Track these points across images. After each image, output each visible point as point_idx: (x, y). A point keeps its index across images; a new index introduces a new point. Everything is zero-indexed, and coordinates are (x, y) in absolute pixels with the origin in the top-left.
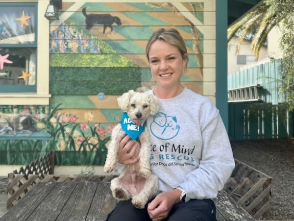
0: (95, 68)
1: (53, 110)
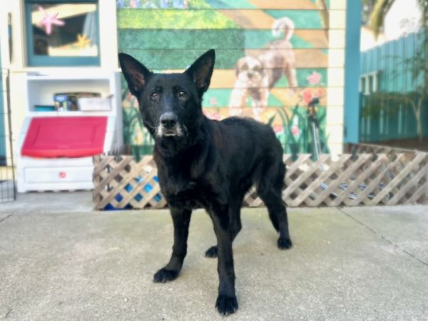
0: (180, 30)
1: (125, 90)
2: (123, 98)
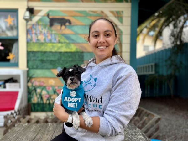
1: (29, 78)
2: (28, 81)
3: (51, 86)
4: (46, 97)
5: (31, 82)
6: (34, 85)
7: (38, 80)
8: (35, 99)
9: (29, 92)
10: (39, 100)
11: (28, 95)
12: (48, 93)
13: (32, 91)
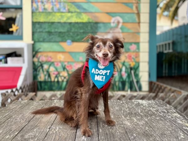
1: (35, 53)
2: (34, 56)
3: (60, 62)
4: (54, 74)
5: (37, 57)
6: (40, 60)
7: (45, 54)
8: (42, 77)
9: (35, 69)
10: (47, 77)
11: (34, 72)
12: (57, 69)
13: (39, 67)
